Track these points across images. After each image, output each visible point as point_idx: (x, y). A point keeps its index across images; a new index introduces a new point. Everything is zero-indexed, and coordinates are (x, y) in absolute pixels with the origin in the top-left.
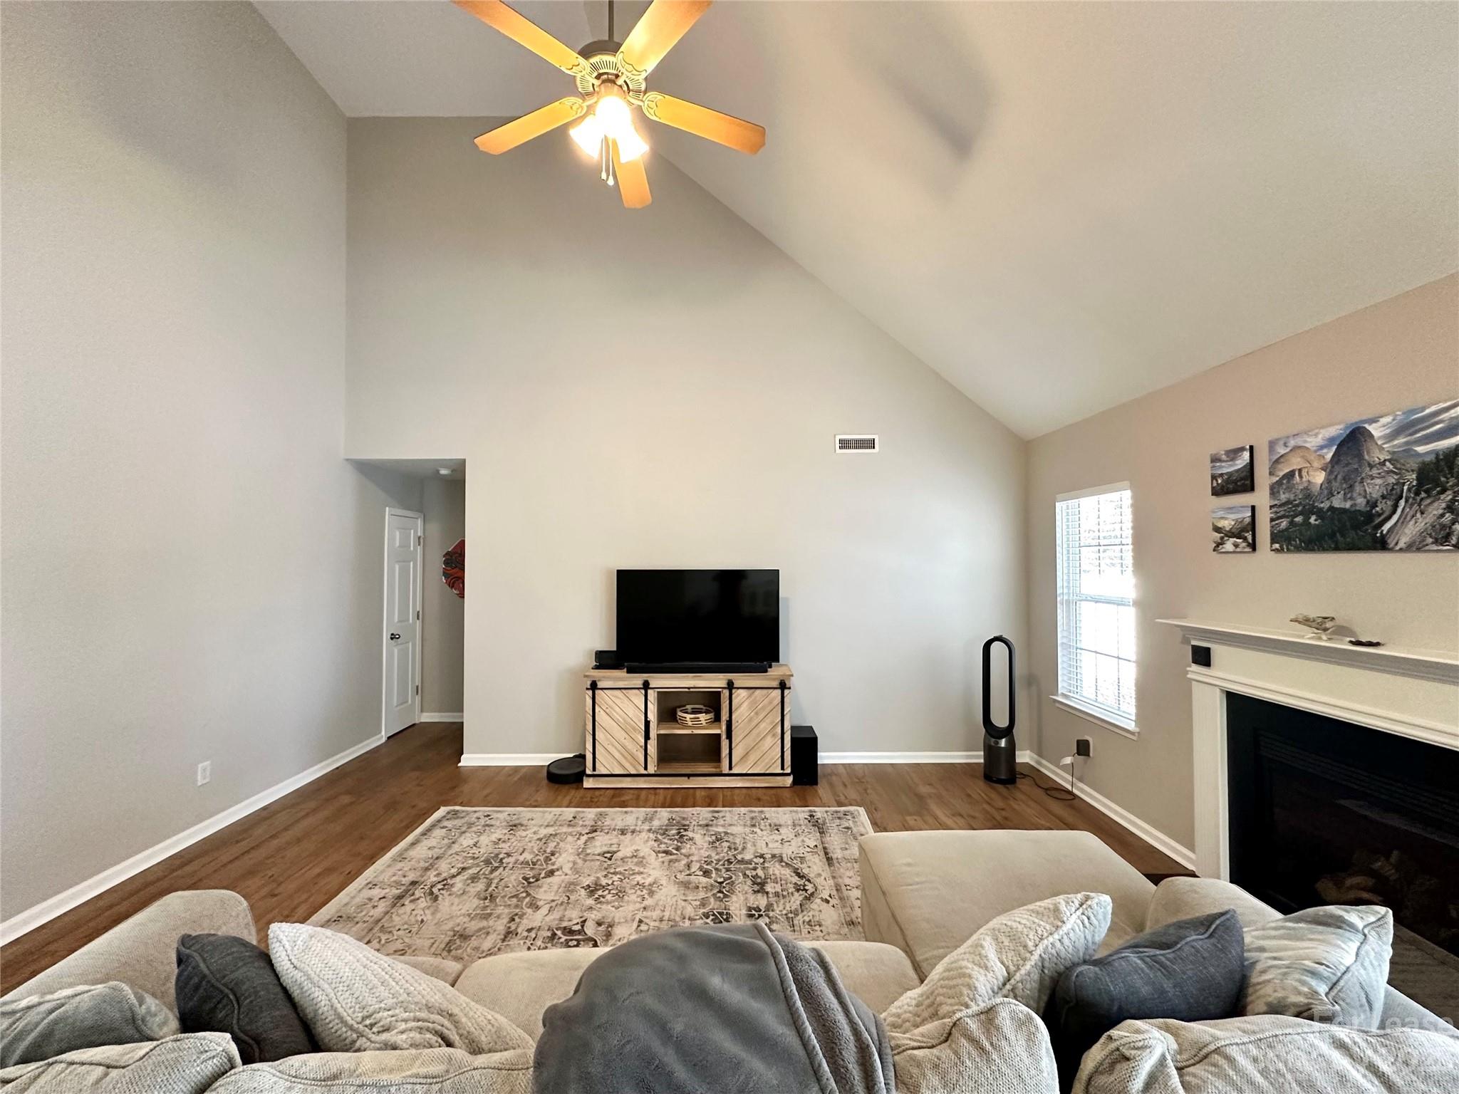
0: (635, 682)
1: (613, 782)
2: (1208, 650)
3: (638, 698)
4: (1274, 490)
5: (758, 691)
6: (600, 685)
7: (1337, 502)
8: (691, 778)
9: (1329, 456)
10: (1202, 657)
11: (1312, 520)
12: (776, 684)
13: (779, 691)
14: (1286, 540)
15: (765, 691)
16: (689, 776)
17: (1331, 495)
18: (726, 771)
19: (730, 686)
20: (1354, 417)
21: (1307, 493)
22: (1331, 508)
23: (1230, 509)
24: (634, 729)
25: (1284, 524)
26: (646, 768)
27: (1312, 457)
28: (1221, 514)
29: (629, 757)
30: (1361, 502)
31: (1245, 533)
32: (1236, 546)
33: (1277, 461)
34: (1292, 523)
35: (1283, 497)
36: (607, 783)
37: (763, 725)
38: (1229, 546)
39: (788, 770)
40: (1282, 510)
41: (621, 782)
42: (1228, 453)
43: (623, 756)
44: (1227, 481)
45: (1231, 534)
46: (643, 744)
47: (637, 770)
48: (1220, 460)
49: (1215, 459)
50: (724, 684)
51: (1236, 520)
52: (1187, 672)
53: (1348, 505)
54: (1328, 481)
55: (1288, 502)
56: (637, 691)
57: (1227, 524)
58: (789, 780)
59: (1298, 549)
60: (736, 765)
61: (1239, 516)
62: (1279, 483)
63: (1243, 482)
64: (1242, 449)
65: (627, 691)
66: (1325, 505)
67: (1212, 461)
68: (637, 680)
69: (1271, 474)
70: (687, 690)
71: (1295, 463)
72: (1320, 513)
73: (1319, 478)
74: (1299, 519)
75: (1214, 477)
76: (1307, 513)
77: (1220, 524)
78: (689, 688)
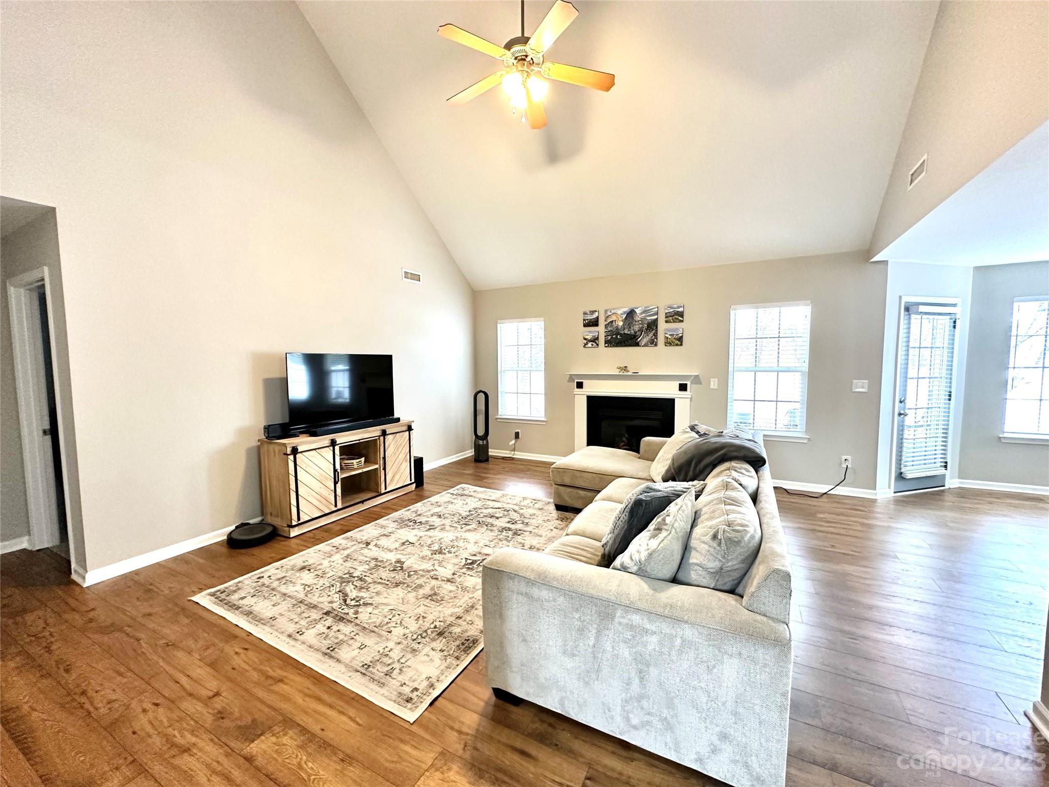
0: (324, 442)
1: (312, 525)
2: (582, 383)
3: (328, 453)
4: (606, 326)
5: (398, 434)
6: (300, 449)
7: (626, 331)
8: (365, 503)
9: (624, 317)
10: (580, 385)
11: (618, 337)
12: (405, 428)
13: (407, 432)
14: (609, 343)
15: (401, 433)
16: (362, 502)
17: (624, 329)
18: (383, 491)
19: (384, 433)
20: (632, 306)
21: (617, 328)
22: (624, 333)
23: (590, 332)
24: (327, 478)
25: (609, 338)
26: (336, 506)
27: (619, 317)
28: (587, 334)
29: (324, 501)
30: (633, 332)
31: (595, 340)
32: (592, 345)
33: (608, 317)
34: (612, 338)
35: (609, 329)
36: (308, 527)
37: (400, 456)
38: (590, 345)
39: (413, 481)
40: (608, 333)
41: (318, 523)
42: (590, 312)
43: (320, 501)
44: (589, 322)
45: (590, 341)
46: (333, 488)
47: (329, 508)
48: (587, 314)
49: (585, 313)
50: (378, 433)
51: (593, 336)
52: (573, 392)
53: (629, 333)
54: (623, 325)
55: (611, 331)
56: (327, 449)
57: (589, 337)
58: (414, 485)
59: (614, 346)
60: (389, 484)
61: (594, 334)
62: (608, 324)
63: (594, 323)
64: (596, 311)
65: (320, 450)
66: (622, 332)
67: (584, 314)
68: (325, 440)
69: (605, 321)
70: (358, 442)
71: (614, 318)
72: (621, 335)
73: (621, 324)
74: (614, 336)
75: (584, 320)
76: (617, 335)
77: (586, 337)
78: (359, 440)
